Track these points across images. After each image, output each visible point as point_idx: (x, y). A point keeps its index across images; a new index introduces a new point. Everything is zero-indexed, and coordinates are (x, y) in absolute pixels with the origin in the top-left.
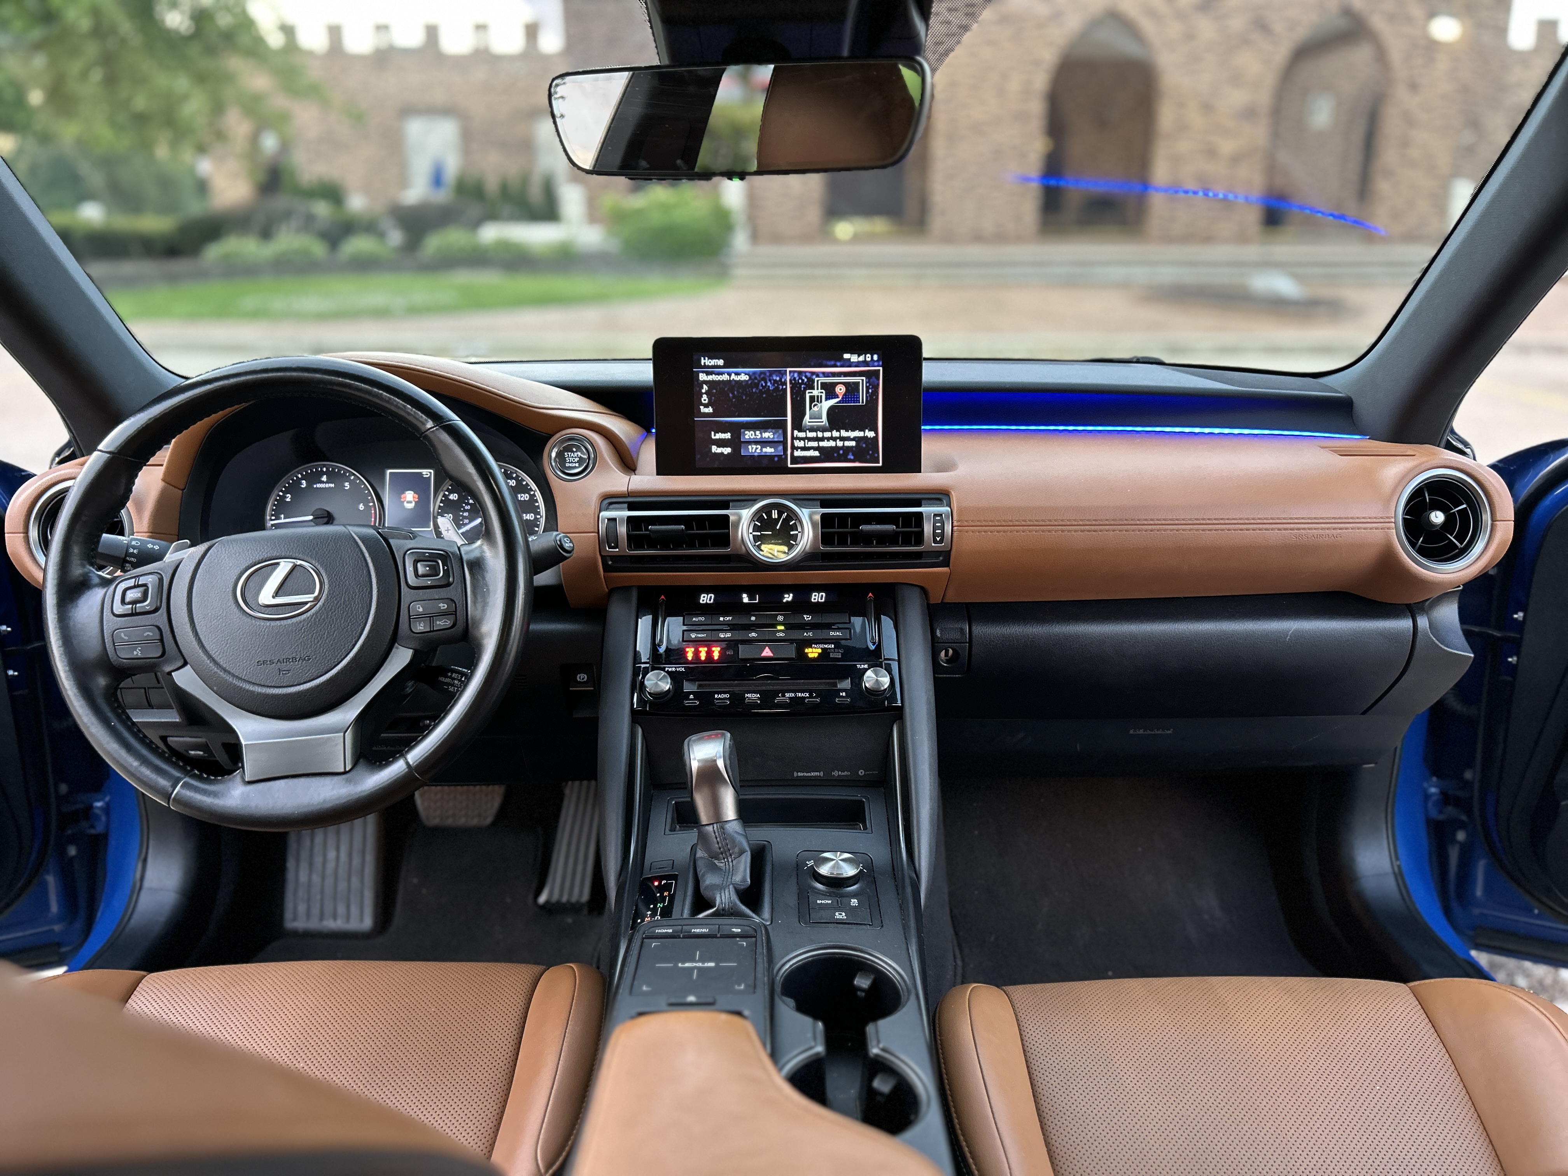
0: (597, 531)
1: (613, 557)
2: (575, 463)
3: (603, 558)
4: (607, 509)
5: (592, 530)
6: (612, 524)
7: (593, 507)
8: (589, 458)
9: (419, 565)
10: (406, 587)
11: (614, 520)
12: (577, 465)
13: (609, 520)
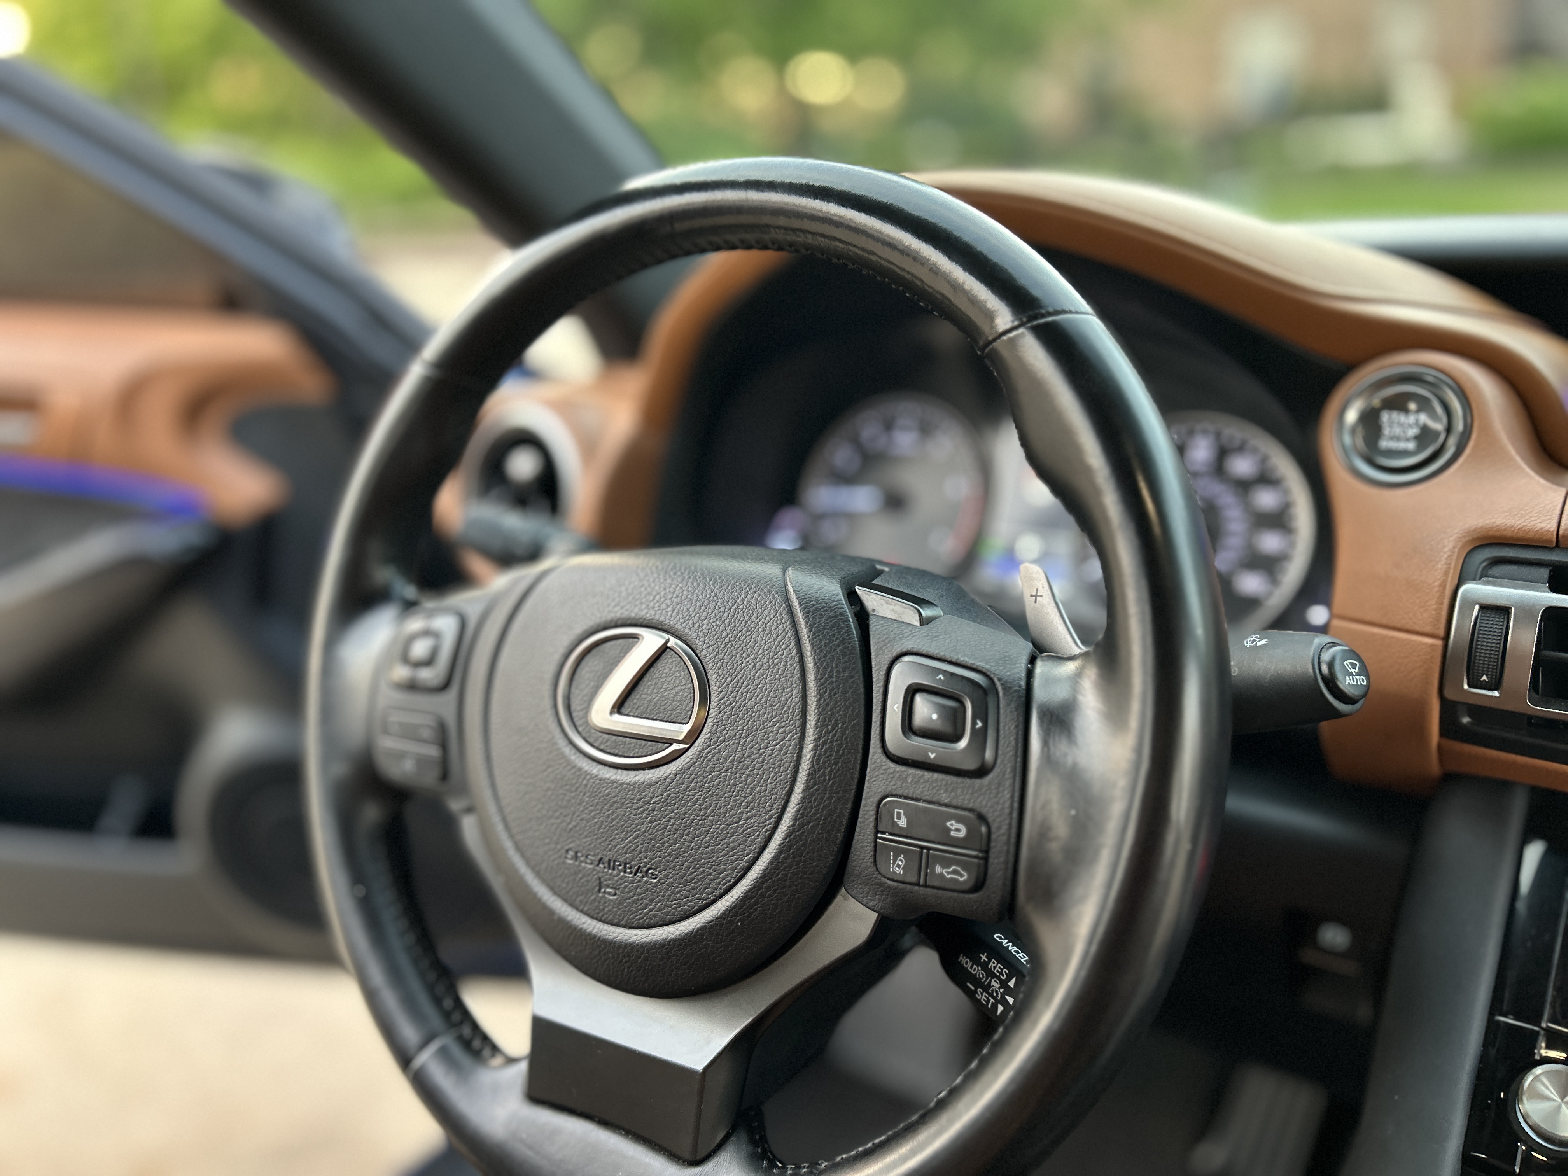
0: (1442, 633)
1: (1478, 711)
2: (1408, 440)
3: (1449, 709)
4: (1483, 576)
5: (1428, 629)
6: (1493, 622)
7: (1441, 566)
8: (1449, 430)
9: (920, 701)
10: (880, 751)
11: (1503, 611)
12: (1411, 446)
13: (1484, 608)
